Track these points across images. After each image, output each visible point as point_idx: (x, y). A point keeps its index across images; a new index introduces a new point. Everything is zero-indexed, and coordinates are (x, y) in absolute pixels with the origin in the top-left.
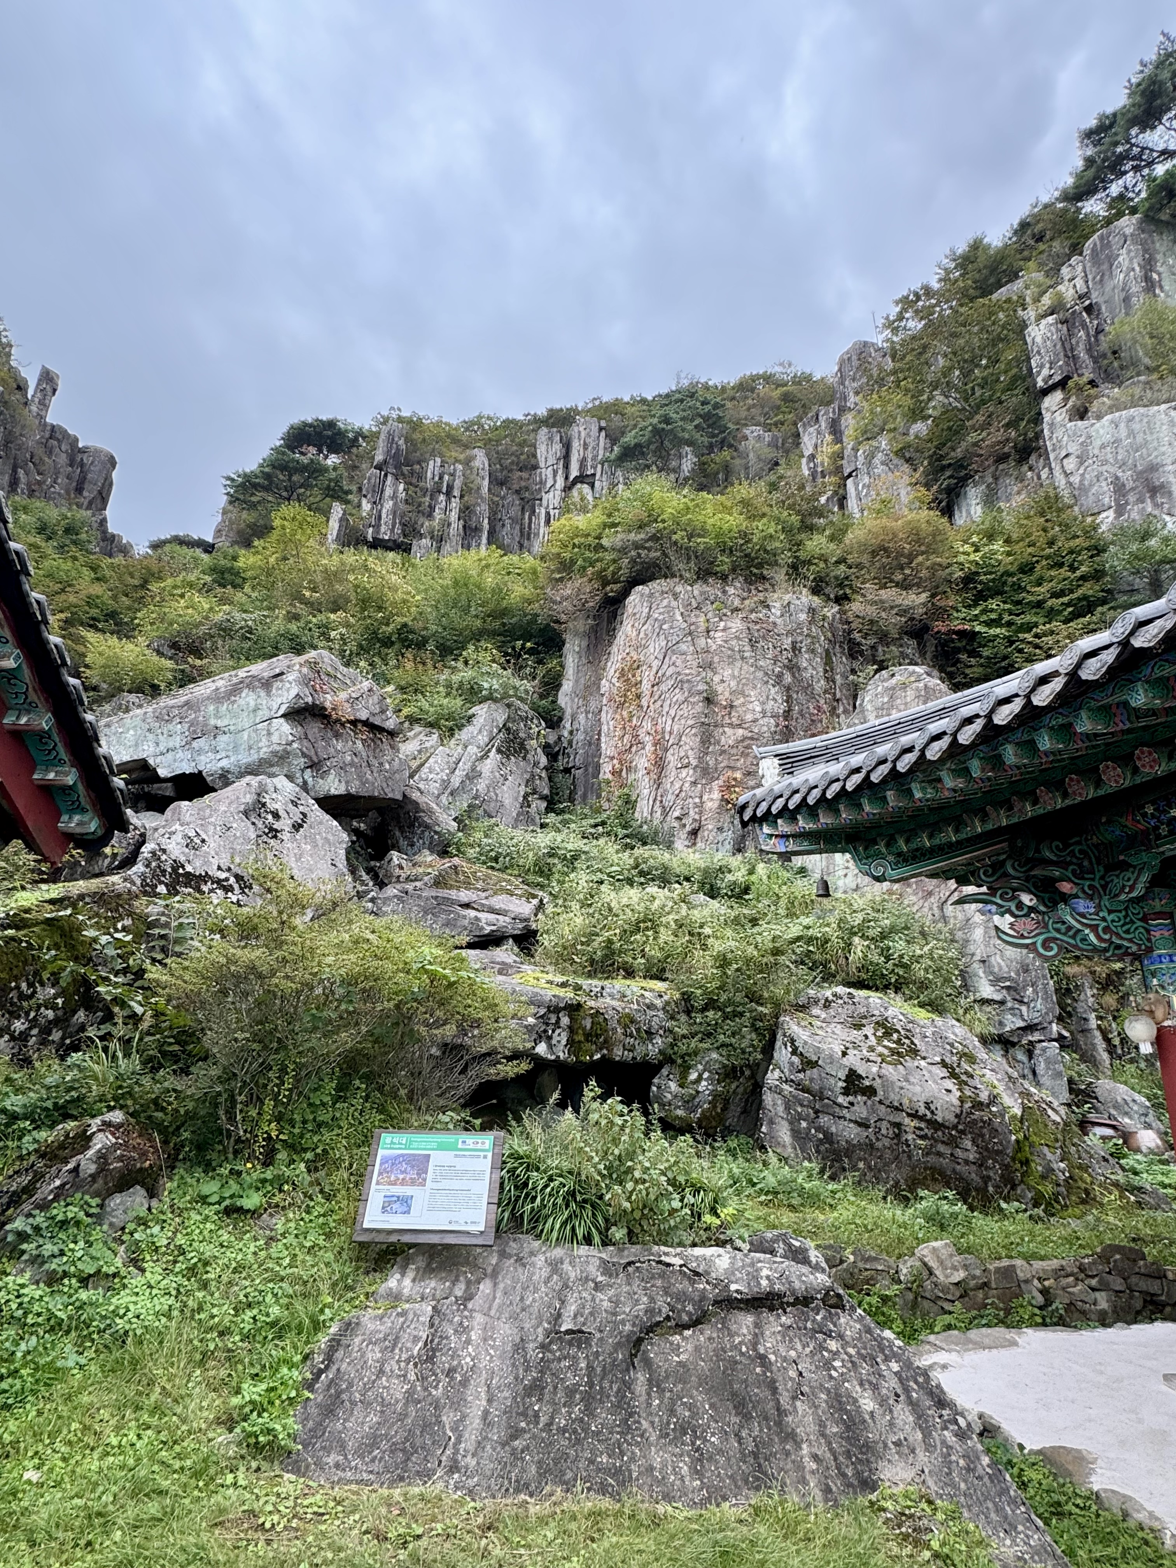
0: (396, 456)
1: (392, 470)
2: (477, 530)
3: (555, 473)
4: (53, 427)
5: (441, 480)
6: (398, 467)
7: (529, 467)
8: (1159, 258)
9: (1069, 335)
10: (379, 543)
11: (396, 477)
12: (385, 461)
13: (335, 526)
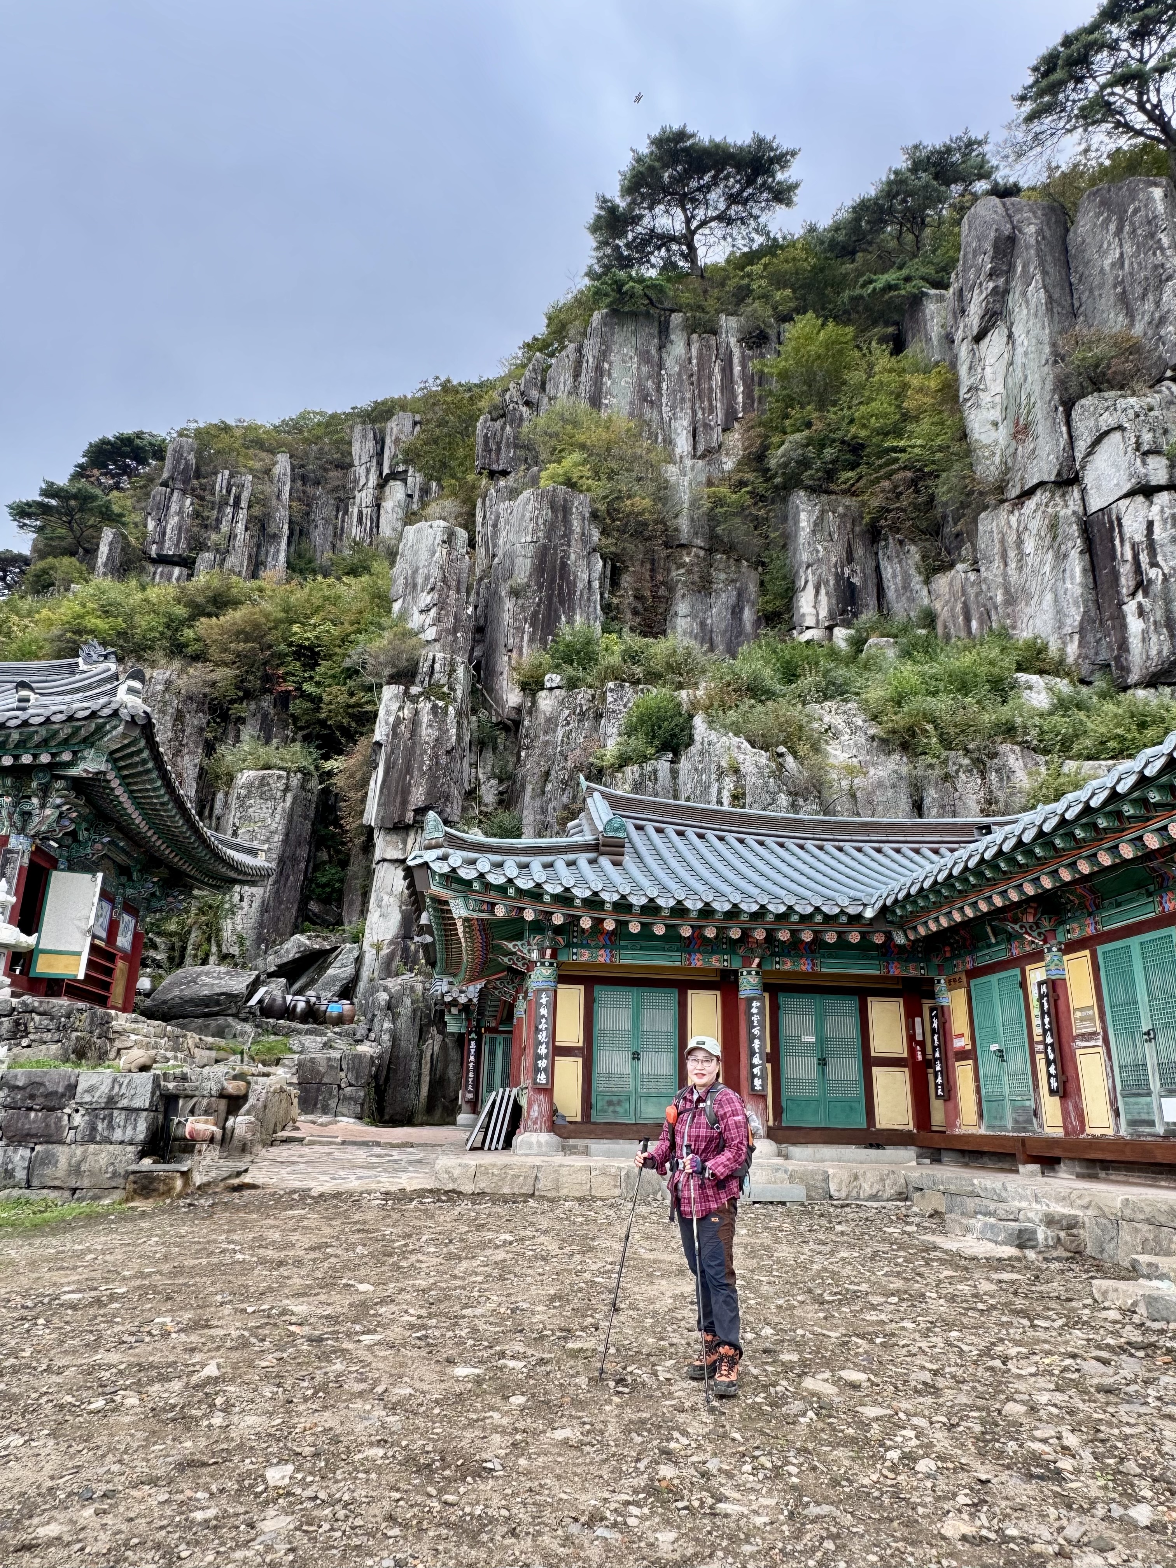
0: (185, 472)
1: (179, 485)
2: (276, 538)
3: (368, 471)
5: (229, 492)
6: (186, 481)
7: (345, 465)
8: (615, 348)
9: (503, 429)
10: (163, 560)
11: (184, 492)
12: (172, 478)
13: (104, 550)
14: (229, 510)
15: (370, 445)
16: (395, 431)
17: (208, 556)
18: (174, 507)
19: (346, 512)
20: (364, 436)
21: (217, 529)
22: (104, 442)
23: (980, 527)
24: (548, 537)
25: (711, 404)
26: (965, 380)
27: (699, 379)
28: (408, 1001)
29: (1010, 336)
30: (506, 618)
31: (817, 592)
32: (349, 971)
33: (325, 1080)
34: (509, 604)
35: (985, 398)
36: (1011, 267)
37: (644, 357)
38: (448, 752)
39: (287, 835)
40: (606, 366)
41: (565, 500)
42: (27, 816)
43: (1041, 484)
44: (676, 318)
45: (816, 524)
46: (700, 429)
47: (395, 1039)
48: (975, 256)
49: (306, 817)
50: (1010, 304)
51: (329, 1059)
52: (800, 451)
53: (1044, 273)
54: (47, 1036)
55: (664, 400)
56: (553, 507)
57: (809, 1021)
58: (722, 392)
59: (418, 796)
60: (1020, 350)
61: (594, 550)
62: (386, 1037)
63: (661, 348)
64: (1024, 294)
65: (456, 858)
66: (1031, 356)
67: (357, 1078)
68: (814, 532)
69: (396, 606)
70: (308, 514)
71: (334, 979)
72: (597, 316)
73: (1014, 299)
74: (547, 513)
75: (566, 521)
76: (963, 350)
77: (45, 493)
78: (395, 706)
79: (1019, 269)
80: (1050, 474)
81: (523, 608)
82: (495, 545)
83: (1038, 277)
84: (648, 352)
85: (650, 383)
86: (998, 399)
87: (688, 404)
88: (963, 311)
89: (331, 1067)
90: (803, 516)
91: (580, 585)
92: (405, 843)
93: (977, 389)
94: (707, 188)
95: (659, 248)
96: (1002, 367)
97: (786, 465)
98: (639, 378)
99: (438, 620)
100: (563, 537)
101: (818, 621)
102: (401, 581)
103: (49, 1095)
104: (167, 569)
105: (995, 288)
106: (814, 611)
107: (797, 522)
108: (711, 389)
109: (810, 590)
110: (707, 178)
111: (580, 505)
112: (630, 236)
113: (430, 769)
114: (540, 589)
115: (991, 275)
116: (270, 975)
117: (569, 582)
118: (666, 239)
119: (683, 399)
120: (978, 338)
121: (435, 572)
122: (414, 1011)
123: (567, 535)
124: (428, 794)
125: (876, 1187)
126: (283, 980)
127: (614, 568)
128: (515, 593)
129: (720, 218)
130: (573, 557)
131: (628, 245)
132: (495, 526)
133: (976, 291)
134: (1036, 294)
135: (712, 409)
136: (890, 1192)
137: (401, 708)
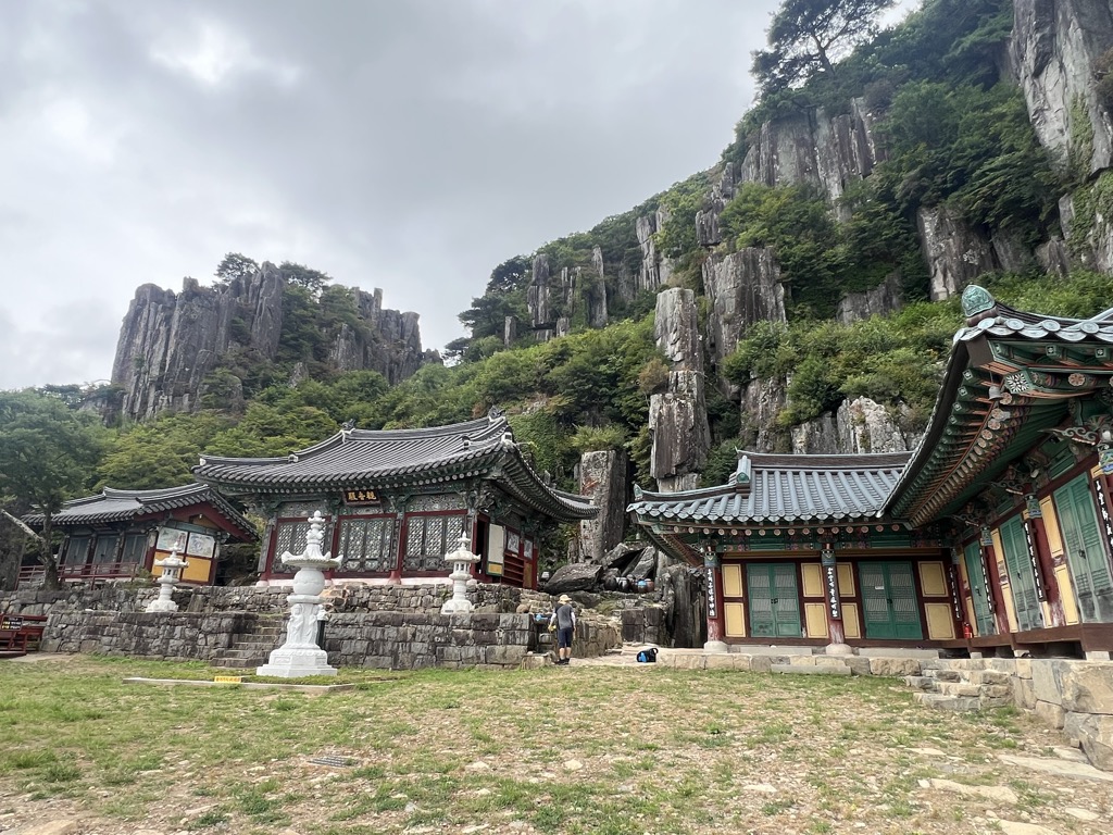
0: (544, 274)
1: (542, 282)
2: (600, 300)
3: (648, 245)
4: (386, 311)
5: (569, 279)
6: (545, 279)
7: (635, 243)
8: (780, 143)
9: (712, 216)
10: (539, 327)
11: (544, 286)
12: (537, 279)
13: (507, 329)
14: (570, 290)
15: (647, 229)
16: (661, 215)
17: (563, 320)
18: (541, 296)
19: (639, 273)
20: (644, 224)
21: (565, 303)
22: (500, 267)
23: (1061, 208)
24: (745, 282)
25: (852, 160)
26: (1032, 106)
27: (841, 147)
28: (681, 578)
29: (1062, 67)
30: (724, 337)
31: (945, 276)
32: (650, 562)
33: (637, 623)
34: (725, 329)
35: (1049, 115)
36: (1054, 18)
37: (800, 143)
38: (690, 430)
39: (611, 486)
40: (775, 157)
41: (753, 255)
42: (473, 499)
43: (1101, 170)
44: (819, 112)
45: (937, 229)
46: (847, 182)
47: (675, 598)
48: (1023, 18)
49: (621, 475)
50: (1058, 44)
51: (637, 611)
52: (916, 183)
53: (1080, 15)
54: (491, 601)
55: (819, 167)
56: (745, 262)
57: (881, 578)
58: (859, 151)
59: (677, 457)
60: (1070, 76)
61: (778, 281)
62: (670, 598)
63: (812, 132)
64: (1066, 34)
65: (649, 506)
66: (1079, 78)
67: (653, 621)
68: (937, 235)
69: (658, 343)
70: (616, 280)
71: (642, 569)
72: (764, 126)
73: (1060, 39)
74: (742, 267)
75: (756, 269)
76: (1028, 85)
77: (474, 305)
78: (658, 407)
79: (1060, 17)
80: (1105, 163)
81: (734, 330)
82: (715, 291)
83: (1075, 21)
84: (803, 139)
85: (807, 158)
86: (1060, 114)
87: (836, 165)
88: (1022, 57)
89: (638, 616)
90: (927, 225)
91: (770, 307)
92: (674, 486)
93: (1042, 110)
94: (830, 17)
95: (804, 66)
96: (1059, 90)
97: (907, 194)
98: (799, 158)
99: (682, 347)
100: (754, 279)
101: (948, 295)
102: (659, 327)
103: (489, 624)
104: (542, 332)
105: (1042, 38)
106: (945, 289)
107: (923, 229)
108: (851, 151)
109: (940, 275)
110: (828, 11)
111: (763, 256)
112: (781, 66)
113: (681, 441)
114: (743, 316)
115: (1037, 29)
116: (610, 567)
117: (762, 306)
118: (808, 58)
119: (832, 163)
120: (1037, 74)
121: (677, 320)
122: (686, 583)
123: (757, 278)
124: (682, 456)
125: (902, 668)
126: (616, 569)
127: (793, 291)
128: (727, 322)
129: (842, 33)
130: (763, 290)
131: (781, 71)
132: (713, 279)
133: (1028, 42)
134: (1076, 33)
135: (853, 165)
136: (908, 671)
137: (661, 407)
